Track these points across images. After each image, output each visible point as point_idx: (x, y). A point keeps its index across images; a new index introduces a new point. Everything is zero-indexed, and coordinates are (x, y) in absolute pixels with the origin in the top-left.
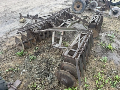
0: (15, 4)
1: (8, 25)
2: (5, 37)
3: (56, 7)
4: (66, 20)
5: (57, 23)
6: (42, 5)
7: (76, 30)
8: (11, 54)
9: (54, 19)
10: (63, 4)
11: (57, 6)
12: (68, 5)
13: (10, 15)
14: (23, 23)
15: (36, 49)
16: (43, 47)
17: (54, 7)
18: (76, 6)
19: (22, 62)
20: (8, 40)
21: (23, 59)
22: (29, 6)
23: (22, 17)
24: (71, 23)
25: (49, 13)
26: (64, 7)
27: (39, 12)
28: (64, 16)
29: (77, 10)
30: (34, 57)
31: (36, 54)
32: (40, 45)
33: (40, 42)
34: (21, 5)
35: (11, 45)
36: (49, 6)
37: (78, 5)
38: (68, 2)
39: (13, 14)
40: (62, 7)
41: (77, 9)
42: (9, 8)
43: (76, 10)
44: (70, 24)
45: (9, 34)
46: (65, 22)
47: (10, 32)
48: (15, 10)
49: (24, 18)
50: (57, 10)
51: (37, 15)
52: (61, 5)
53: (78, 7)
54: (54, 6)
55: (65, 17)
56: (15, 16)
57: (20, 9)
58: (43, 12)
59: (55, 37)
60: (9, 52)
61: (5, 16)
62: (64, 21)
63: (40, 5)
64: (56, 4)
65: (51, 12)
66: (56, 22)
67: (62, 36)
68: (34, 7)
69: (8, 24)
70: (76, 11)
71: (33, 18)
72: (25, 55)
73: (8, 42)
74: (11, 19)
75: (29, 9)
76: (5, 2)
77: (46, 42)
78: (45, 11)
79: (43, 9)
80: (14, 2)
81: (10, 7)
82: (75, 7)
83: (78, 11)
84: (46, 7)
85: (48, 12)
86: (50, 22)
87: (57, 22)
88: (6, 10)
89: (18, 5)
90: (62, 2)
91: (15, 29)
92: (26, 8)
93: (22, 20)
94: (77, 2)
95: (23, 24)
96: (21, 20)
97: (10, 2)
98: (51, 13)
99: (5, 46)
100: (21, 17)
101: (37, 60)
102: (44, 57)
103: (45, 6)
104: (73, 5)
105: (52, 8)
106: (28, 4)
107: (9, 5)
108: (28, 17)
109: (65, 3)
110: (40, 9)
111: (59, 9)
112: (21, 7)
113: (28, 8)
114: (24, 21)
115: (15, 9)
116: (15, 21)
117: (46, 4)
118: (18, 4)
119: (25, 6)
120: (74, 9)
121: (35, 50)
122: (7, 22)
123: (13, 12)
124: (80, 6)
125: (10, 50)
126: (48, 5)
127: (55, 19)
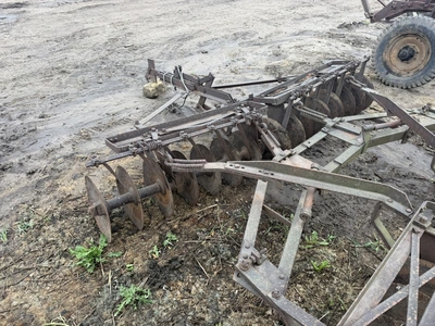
0: (150, 20)
1: (100, 99)
2: (68, 150)
3: (299, 43)
4: (337, 119)
5: (289, 127)
6: (247, 33)
7: (394, 198)
8: (54, 242)
9: (282, 105)
10: (331, 36)
11: (308, 39)
12: (357, 43)
13: (119, 58)
14: (154, 97)
15: (166, 242)
16: (197, 238)
17: (294, 44)
18: (395, 52)
19: (83, 305)
20: (74, 167)
21: (91, 286)
22: (197, 29)
23: (156, 74)
24: (360, 140)
25: (267, 68)
26: (334, 49)
27: (229, 59)
28: (332, 95)
29: (394, 70)
30: (140, 293)
31: (157, 277)
32: (186, 224)
33: (191, 205)
34: (172, 24)
35: (75, 194)
36: (274, 38)
37: (406, 48)
38: (357, 30)
39: (131, 56)
40: (327, 49)
41: (399, 66)
42: (126, 31)
43: (390, 71)
44: (356, 143)
45: (89, 139)
46: (334, 127)
47: (96, 128)
48: (145, 42)
49: (161, 79)
50: (301, 60)
51: (211, 78)
52: (323, 40)
53: (406, 57)
54: (291, 41)
55: (336, 98)
56: (135, 64)
57: (163, 40)
58: (240, 64)
59: (264, 208)
60: (51, 232)
61: (103, 60)
62: (329, 122)
63: (239, 31)
64: (302, 33)
65: (275, 63)
66: (286, 120)
67: (303, 216)
68: (213, 36)
69: (102, 93)
70: (391, 76)
71: (194, 89)
72: (108, 265)
73: (69, 175)
74: (119, 76)
75: (196, 41)
76: (121, 10)
77: (219, 211)
78: (250, 58)
79: (245, 49)
80: (149, 12)
81: (131, 28)
82: (392, 56)
83: (399, 75)
84: (261, 41)
85: (264, 63)
86: (257, 123)
87: (291, 120)
88: (115, 40)
89: (161, 24)
90: (331, 25)
91: (117, 118)
92: (184, 38)
93: (154, 85)
94: (405, 35)
95: (154, 101)
96: (151, 86)
97: (136, 12)
98: (275, 68)
99: (51, 195)
100: (152, 72)
101: (152, 314)
102: (186, 306)
103: (255, 38)
104: (384, 45)
105: (285, 46)
106: (197, 22)
107: (129, 22)
108: (177, 78)
109: (344, 32)
110: (234, 46)
111: (311, 54)
112: (169, 31)
113: (191, 37)
114: (159, 89)
115: (145, 37)
116: (128, 86)
117: (263, 30)
118: (161, 18)
119: (184, 29)
120: (385, 63)
121: (161, 247)
122: (101, 86)
123: (133, 48)
124: (417, 57)
125: (61, 218)
126: (268, 33)
127: (286, 105)
